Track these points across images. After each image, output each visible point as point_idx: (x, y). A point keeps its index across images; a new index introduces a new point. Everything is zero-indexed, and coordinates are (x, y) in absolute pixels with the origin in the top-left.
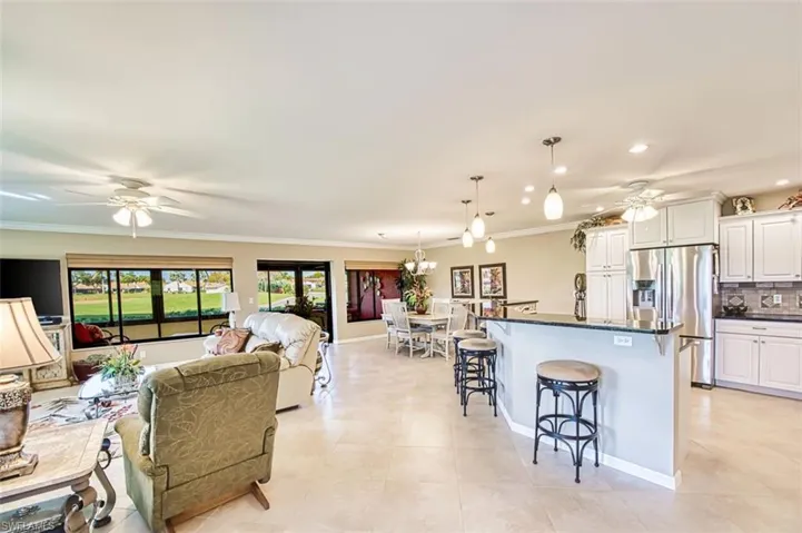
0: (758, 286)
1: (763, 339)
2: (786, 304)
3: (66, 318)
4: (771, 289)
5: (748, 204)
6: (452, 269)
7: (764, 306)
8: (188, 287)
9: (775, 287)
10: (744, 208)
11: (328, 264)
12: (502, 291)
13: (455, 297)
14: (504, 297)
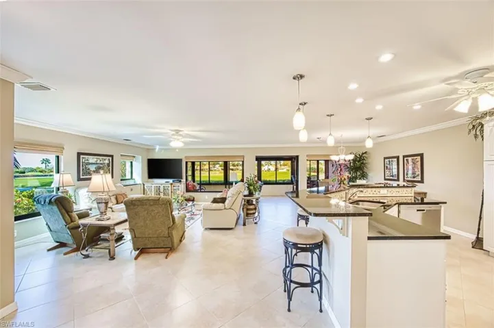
3: (184, 180)
6: (385, 158)
8: (273, 168)
11: (297, 157)
12: (420, 177)
13: (385, 179)
14: (422, 181)
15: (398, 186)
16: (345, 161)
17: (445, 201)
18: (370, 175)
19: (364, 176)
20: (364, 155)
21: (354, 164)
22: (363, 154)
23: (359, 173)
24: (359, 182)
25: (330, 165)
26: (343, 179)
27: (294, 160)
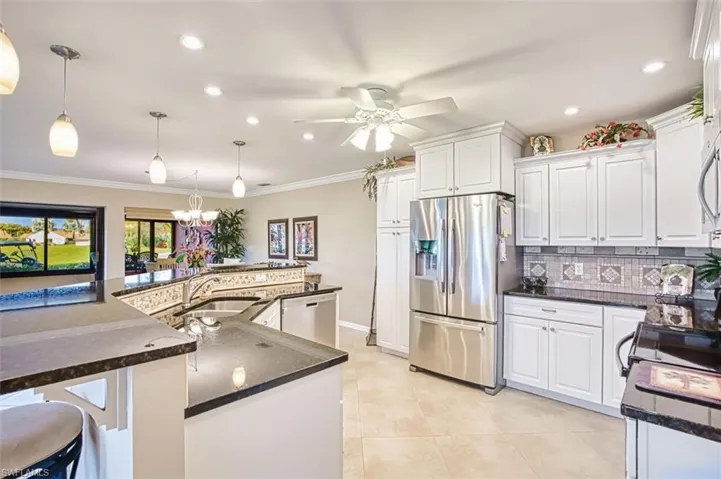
0: (560, 251)
1: (552, 325)
2: (588, 276)
4: (573, 255)
5: (547, 145)
6: (270, 222)
7: (566, 278)
9: (576, 254)
10: (542, 149)
11: (102, 210)
12: (313, 252)
13: (271, 257)
14: (315, 258)
15: (288, 267)
16: (203, 222)
17: (340, 286)
18: (249, 249)
19: (238, 251)
20: (239, 215)
21: (221, 230)
22: (237, 213)
23: (230, 247)
24: (228, 262)
25: (180, 232)
26: (197, 257)
27: (96, 216)
